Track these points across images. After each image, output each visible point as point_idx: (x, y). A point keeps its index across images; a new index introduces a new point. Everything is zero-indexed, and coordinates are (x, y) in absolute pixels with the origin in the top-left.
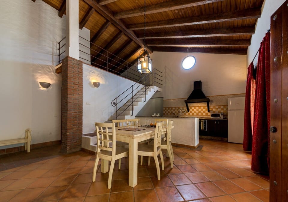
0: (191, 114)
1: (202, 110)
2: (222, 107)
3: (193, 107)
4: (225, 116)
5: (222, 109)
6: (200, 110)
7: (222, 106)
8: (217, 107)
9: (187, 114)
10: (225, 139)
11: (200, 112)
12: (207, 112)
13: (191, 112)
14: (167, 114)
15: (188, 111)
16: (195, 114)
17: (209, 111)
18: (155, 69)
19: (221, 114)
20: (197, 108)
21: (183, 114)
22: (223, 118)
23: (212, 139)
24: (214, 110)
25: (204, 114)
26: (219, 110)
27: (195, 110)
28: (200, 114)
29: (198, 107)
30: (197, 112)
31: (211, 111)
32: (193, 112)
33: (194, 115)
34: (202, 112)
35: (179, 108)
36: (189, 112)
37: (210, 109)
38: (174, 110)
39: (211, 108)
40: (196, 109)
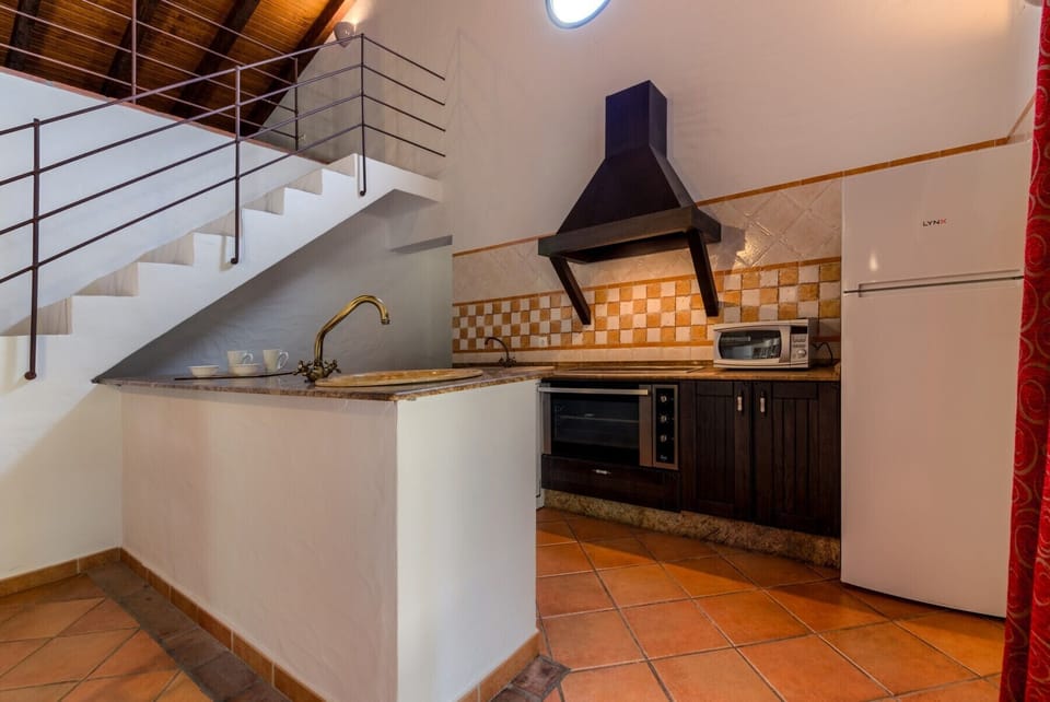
0: (602, 338)
1: (669, 304)
2: (808, 275)
3: (611, 291)
4: (824, 341)
5: (813, 291)
6: (654, 306)
7: (807, 263)
8: (770, 278)
9: (578, 339)
10: (820, 543)
11: (653, 321)
12: (699, 316)
13: (601, 326)
14: (472, 342)
15: (584, 314)
16: (627, 337)
17: (712, 309)
18: (362, 36)
19: (795, 330)
20: (639, 292)
21: (556, 340)
22: (804, 362)
23: (722, 536)
24: (750, 299)
25: (683, 334)
26: (783, 299)
27: (627, 308)
28: (654, 335)
29: (643, 287)
30: (640, 321)
31: (727, 313)
32: (613, 323)
33: (621, 346)
34: (668, 319)
35: (533, 299)
36: (591, 327)
37: (721, 298)
38: (507, 318)
39: (728, 287)
40: (631, 305)
